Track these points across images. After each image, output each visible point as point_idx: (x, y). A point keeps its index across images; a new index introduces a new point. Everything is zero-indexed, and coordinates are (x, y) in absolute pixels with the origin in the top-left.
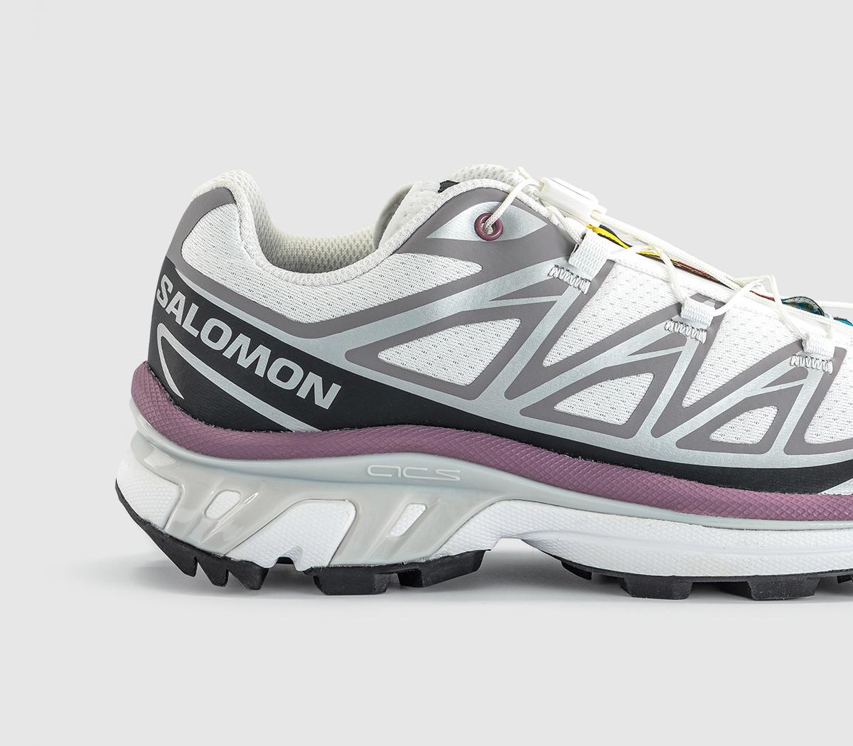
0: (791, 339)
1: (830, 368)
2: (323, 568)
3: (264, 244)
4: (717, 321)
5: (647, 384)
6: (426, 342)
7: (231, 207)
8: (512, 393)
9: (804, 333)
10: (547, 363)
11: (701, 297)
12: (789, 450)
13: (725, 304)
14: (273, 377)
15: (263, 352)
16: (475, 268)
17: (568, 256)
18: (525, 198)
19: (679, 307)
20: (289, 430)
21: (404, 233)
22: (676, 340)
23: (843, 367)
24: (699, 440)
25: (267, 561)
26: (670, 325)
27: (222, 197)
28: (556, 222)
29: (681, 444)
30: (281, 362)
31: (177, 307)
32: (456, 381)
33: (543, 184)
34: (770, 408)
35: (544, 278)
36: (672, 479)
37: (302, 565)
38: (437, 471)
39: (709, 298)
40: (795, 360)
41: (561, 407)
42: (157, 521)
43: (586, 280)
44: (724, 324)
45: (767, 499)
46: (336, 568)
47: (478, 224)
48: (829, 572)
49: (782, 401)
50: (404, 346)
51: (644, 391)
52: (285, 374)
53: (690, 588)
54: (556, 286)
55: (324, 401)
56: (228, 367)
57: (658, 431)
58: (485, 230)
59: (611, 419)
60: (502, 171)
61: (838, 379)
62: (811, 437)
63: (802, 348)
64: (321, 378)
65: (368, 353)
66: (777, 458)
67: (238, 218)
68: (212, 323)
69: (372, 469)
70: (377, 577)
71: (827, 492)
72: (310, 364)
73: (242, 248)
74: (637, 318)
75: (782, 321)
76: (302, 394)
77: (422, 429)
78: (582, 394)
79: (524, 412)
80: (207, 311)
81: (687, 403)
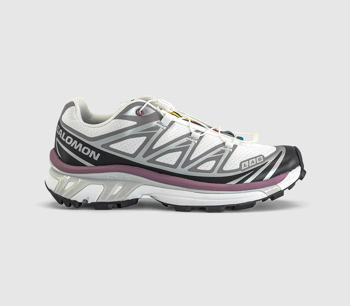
0: (222, 142)
1: (231, 150)
2: (95, 203)
3: (83, 116)
4: (201, 138)
5: (180, 154)
6: (122, 142)
7: (73, 107)
8: (144, 156)
9: (225, 140)
10: (153, 148)
11: (197, 131)
12: (218, 172)
13: (204, 133)
14: (83, 152)
15: (80, 145)
16: (135, 123)
17: (161, 120)
18: (150, 104)
19: (191, 133)
20: (87, 166)
21: (117, 114)
22: (189, 142)
23: (235, 150)
24: (194, 169)
25: (80, 201)
26: (188, 138)
27: (71, 104)
28: (158, 111)
29: (189, 170)
30: (85, 148)
31: (60, 133)
32: (130, 153)
33: (157, 101)
34: (214, 161)
35: (154, 126)
36: (186, 179)
37: (89, 202)
38: (125, 177)
39: (200, 131)
40: (222, 148)
41: (157, 160)
42: (53, 190)
43: (165, 126)
44: (203, 138)
45: (211, 185)
46: (98, 202)
47: (137, 111)
48: (228, 205)
49: (217, 159)
50: (116, 144)
51: (179, 156)
52: (86, 151)
53: (191, 209)
54: (157, 128)
55: (96, 158)
56: (72, 149)
57: (183, 167)
58: (139, 113)
59: (170, 163)
60: (150, 97)
61: (233, 153)
62: (225, 169)
63: (225, 145)
64: (95, 152)
65: (107, 146)
66: (215, 174)
67: (75, 110)
68: (68, 137)
69: (108, 176)
70: (109, 205)
71: (228, 183)
72: (92, 148)
73: (76, 118)
74: (179, 136)
75: (220, 137)
76: (90, 156)
77: (121, 166)
78: (162, 157)
79: (148, 161)
80: (67, 134)
81: (191, 159)
